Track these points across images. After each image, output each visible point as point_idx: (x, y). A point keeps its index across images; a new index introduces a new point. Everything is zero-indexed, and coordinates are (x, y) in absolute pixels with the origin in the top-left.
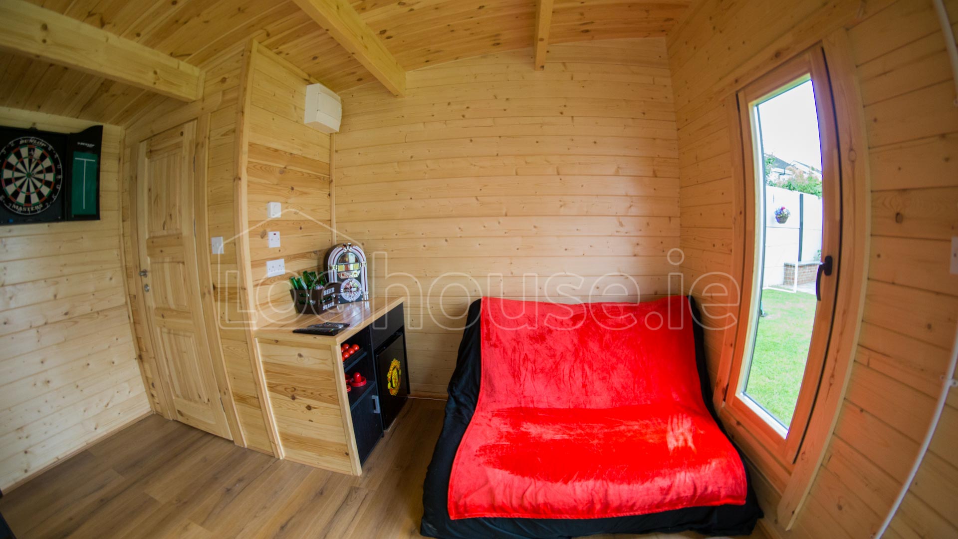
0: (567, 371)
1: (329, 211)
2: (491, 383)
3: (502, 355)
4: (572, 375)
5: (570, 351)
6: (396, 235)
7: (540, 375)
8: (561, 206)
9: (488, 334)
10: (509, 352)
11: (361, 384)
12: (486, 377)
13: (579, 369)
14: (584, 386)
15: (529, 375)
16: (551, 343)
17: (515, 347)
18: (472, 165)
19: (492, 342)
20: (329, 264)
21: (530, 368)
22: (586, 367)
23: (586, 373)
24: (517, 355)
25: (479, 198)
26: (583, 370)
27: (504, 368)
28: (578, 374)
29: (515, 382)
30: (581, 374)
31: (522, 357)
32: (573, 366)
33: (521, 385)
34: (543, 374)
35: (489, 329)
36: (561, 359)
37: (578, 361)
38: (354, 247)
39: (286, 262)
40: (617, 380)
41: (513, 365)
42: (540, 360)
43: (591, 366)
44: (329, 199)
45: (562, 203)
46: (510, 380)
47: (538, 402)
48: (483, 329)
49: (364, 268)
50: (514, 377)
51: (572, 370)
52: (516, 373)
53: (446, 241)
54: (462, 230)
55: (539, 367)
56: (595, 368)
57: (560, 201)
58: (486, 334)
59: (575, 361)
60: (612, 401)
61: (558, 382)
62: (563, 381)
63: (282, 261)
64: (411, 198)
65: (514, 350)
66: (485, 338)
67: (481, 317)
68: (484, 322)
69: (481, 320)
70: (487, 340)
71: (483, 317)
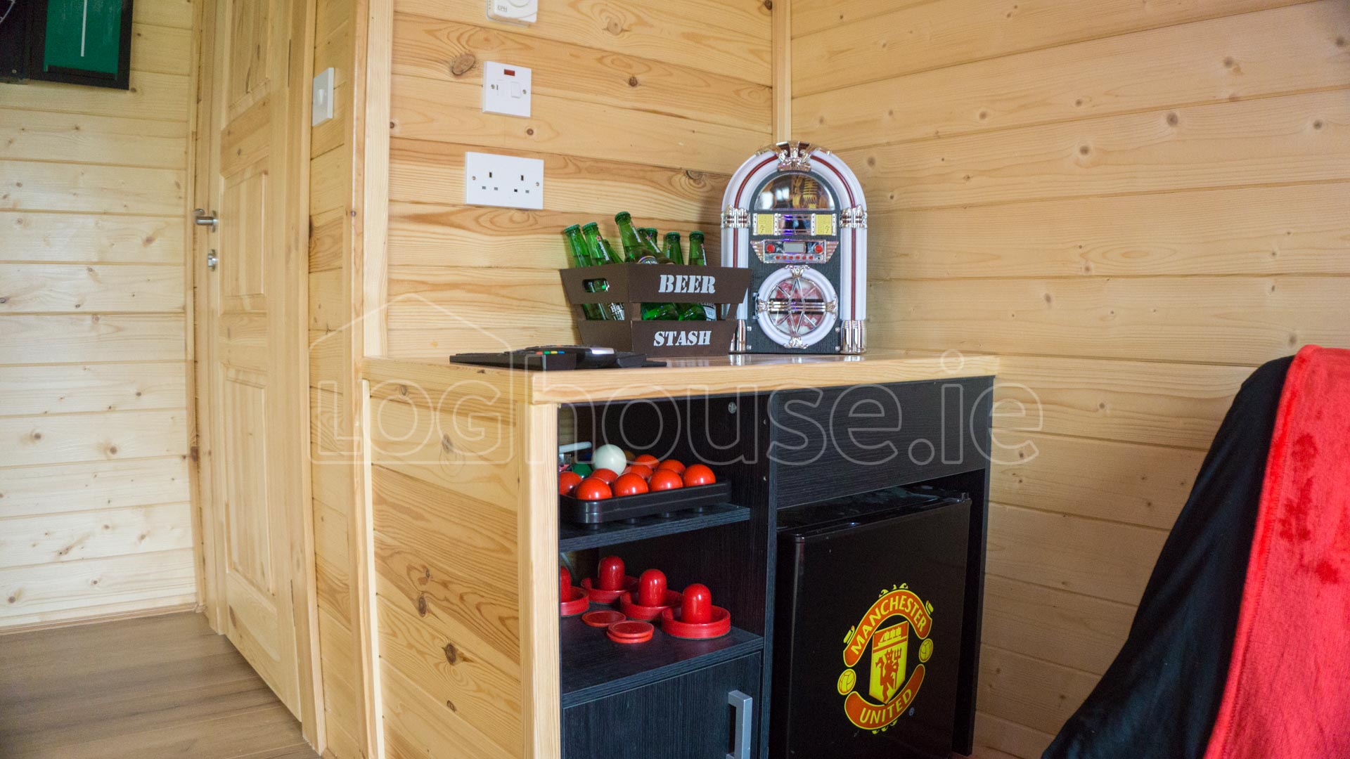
1: (767, 57)
6: (983, 116)
9: (1298, 509)
11: (704, 632)
19: (1312, 552)
20: (723, 208)
35: (1309, 482)
38: (818, 153)
39: (548, 172)
44: (769, 19)
49: (854, 231)
53: (1172, 120)
54: (1238, 70)
58: (1290, 508)
63: (534, 168)
66: (1278, 527)
67: (1279, 422)
68: (1288, 450)
69: (1277, 434)
70: (1286, 534)
71: (1290, 425)
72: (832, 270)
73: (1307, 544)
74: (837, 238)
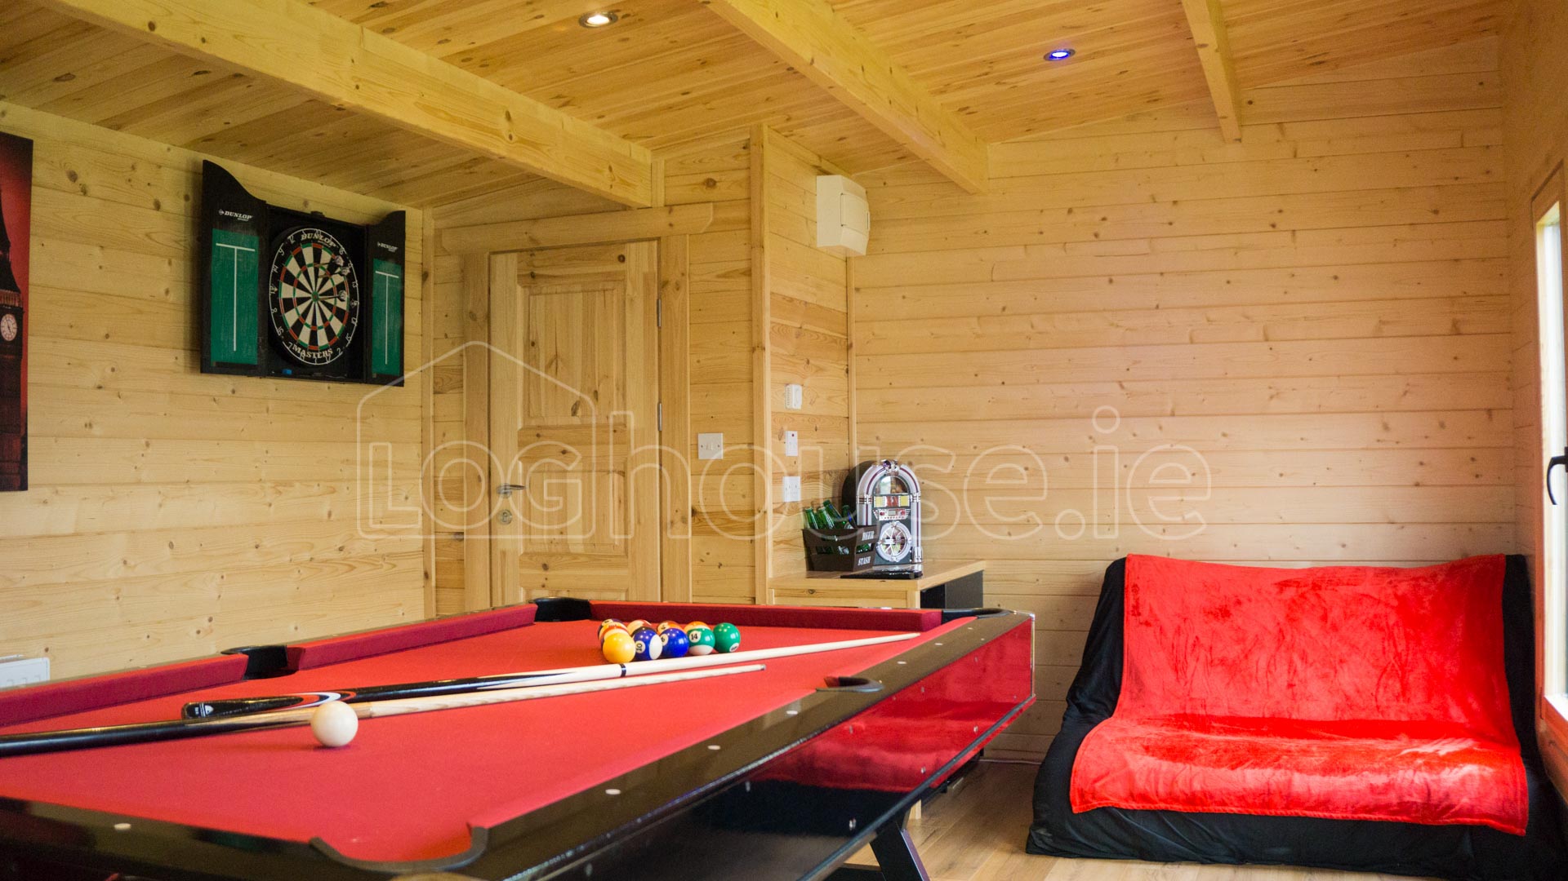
0: (1263, 664)
1: (847, 402)
2: (1138, 680)
3: (1158, 638)
4: (1272, 668)
5: (1270, 633)
7: (1219, 669)
8: (1272, 397)
9: (1136, 607)
10: (1170, 635)
12: (1131, 672)
13: (1284, 662)
14: (1291, 686)
15: (1200, 667)
16: (1240, 621)
17: (1179, 627)
18: (1112, 325)
19: (1141, 619)
20: (858, 494)
21: (1202, 658)
22: (1296, 658)
23: (1296, 666)
24: (1182, 638)
25: (1125, 384)
26: (1291, 662)
27: (1161, 658)
28: (1282, 668)
29: (1177, 679)
30: (1286, 667)
31: (1191, 641)
32: (1273, 656)
33: (1186, 683)
34: (1224, 668)
35: (1138, 599)
36: (1255, 644)
37: (1283, 648)
38: (902, 466)
39: (801, 482)
40: (1347, 679)
41: (1175, 653)
42: (1220, 646)
43: (1304, 657)
44: (847, 379)
45: (1273, 392)
46: (1170, 676)
47: (1213, 706)
48: (1128, 600)
50: (1176, 670)
51: (1272, 662)
52: (1180, 666)
55: (1218, 654)
56: (1310, 660)
57: (1270, 388)
58: (1134, 607)
59: (1278, 649)
60: (1337, 709)
61: (1248, 678)
62: (1256, 678)
63: (797, 480)
64: (1003, 383)
65: (1178, 631)
66: (1131, 613)
67: (1126, 581)
68: (1130, 589)
69: (1126, 585)
70: (1134, 615)
71: (1129, 581)
72: (907, 523)
73: (1140, 617)
74: (909, 507)
